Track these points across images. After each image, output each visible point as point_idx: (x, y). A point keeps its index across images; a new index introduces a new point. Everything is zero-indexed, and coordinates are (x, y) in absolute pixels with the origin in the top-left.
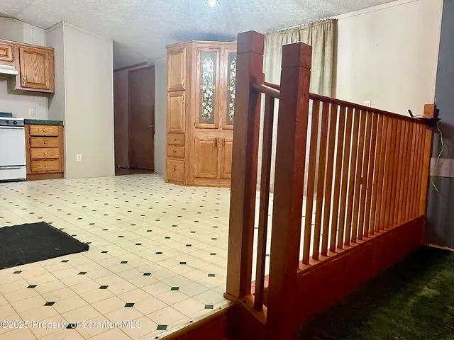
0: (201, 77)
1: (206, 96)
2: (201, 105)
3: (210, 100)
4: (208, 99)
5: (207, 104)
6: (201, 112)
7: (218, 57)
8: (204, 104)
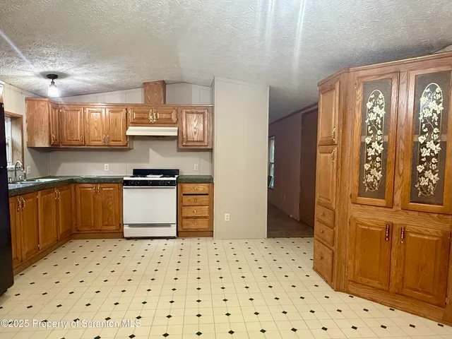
0: (363, 124)
1: (371, 152)
2: (361, 167)
3: (378, 159)
4: (374, 157)
5: (372, 167)
6: (361, 179)
7: (394, 87)
8: (367, 166)
